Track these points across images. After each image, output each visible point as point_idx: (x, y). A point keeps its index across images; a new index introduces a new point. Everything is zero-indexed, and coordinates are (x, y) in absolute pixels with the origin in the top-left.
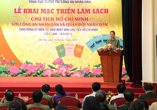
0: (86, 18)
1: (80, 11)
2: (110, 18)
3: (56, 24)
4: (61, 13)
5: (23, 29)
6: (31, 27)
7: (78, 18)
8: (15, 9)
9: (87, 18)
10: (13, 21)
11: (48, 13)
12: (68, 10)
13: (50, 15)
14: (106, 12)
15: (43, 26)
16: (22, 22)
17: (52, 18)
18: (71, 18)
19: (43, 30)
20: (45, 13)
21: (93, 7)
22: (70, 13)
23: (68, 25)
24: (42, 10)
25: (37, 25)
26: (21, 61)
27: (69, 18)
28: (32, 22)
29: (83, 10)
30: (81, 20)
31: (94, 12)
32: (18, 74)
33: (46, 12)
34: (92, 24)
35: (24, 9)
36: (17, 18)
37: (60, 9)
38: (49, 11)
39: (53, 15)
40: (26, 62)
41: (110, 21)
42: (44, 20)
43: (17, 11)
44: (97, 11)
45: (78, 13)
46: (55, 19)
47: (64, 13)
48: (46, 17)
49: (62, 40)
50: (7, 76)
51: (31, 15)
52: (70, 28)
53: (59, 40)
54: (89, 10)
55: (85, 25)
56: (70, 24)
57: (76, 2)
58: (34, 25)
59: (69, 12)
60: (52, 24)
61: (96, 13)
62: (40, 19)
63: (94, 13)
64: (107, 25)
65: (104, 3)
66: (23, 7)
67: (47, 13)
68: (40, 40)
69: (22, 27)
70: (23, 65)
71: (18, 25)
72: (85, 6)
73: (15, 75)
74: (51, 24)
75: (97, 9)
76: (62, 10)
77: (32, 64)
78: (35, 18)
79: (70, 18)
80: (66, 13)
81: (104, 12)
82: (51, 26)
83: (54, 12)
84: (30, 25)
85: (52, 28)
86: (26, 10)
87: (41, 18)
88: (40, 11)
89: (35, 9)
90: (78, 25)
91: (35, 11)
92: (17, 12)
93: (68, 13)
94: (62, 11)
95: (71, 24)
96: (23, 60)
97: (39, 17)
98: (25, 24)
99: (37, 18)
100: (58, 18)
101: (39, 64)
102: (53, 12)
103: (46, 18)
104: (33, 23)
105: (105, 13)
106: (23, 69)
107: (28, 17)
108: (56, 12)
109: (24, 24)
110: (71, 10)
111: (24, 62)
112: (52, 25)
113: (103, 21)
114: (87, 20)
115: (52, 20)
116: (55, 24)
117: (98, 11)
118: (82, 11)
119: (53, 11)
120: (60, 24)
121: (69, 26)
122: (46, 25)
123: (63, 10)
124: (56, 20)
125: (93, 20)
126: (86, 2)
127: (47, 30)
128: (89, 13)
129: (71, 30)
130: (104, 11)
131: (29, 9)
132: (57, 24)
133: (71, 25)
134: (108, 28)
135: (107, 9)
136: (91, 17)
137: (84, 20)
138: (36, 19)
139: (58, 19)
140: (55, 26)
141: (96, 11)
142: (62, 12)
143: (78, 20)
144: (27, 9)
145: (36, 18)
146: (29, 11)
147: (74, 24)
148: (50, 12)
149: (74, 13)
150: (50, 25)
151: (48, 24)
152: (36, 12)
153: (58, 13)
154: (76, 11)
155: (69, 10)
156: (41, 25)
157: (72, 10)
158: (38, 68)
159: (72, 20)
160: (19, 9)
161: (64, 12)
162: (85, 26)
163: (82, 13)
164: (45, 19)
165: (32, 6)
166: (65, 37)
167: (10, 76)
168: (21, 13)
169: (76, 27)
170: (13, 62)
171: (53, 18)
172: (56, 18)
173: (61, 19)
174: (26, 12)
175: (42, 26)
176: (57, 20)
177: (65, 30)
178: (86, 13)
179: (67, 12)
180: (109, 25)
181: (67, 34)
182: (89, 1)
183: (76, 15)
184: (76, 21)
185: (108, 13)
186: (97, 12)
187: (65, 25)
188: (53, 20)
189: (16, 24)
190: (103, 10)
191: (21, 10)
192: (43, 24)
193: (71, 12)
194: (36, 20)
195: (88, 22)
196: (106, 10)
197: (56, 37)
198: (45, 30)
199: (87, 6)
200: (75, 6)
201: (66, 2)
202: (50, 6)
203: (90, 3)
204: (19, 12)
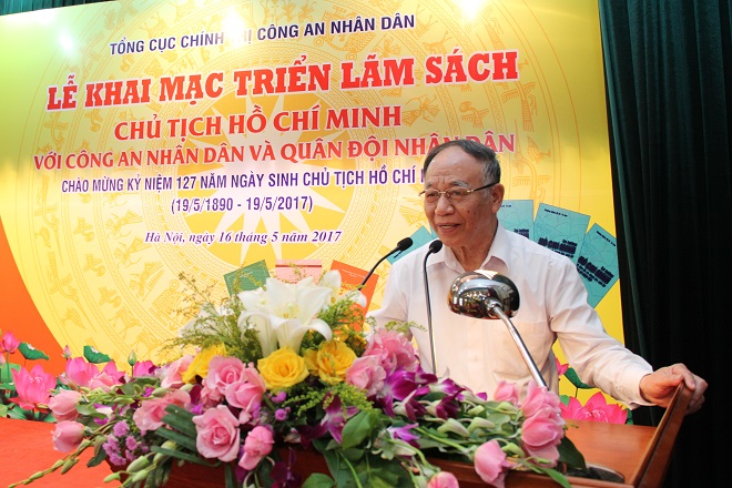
0: (392, 111)
1: (358, 72)
2: (529, 101)
3: (229, 152)
4: (258, 90)
5: (78, 186)
6: (114, 173)
7: (344, 113)
8: (52, 91)
9: (397, 109)
10: (39, 149)
11: (193, 99)
12: (293, 71)
13: (205, 106)
14: (505, 71)
15: (169, 162)
16: (76, 148)
17: (209, 119)
18: (310, 116)
19: (168, 183)
20: (179, 97)
21: (431, 47)
22: (302, 88)
23: (289, 152)
24: (165, 81)
25: (139, 162)
26: (63, 347)
27: (296, 114)
28: (119, 147)
29: (371, 66)
30: (364, 125)
31: (435, 76)
33: (185, 91)
34: (423, 140)
35: (90, 88)
36: (57, 132)
37: (253, 69)
38: (198, 88)
39: (215, 105)
40: (87, 350)
41: (528, 122)
42: (173, 134)
43: (60, 96)
44: (450, 71)
45: (347, 84)
46: (225, 125)
47: (270, 90)
48: (181, 118)
49: (257, 238)
50: (8, 416)
51: (118, 115)
52: (300, 168)
53: (242, 237)
54: (408, 63)
55: (381, 148)
56: (301, 146)
57: (336, 27)
58: (127, 164)
59: (299, 83)
60: (210, 153)
61: (448, 79)
62: (153, 132)
63: (437, 80)
64: (511, 147)
65: (492, 24)
66: (84, 78)
67: (189, 96)
68: (151, 237)
69: (76, 174)
70: (72, 368)
71: (59, 167)
72: (381, 45)
73: (37, 413)
74: (207, 150)
75: (451, 59)
76: (264, 77)
77: (111, 362)
78: (133, 124)
79: (301, 117)
80: (281, 88)
81: (492, 71)
82: (206, 161)
83: (220, 90)
84: (108, 162)
85: (207, 174)
86: (94, 90)
87: (158, 123)
88: (155, 89)
89: (136, 82)
90: (345, 150)
91: (135, 93)
92: (59, 102)
93: (293, 88)
94: (263, 80)
95: (309, 145)
96: (71, 339)
97: (151, 118)
98: (90, 157)
99: (142, 124)
100: (242, 118)
101: (144, 363)
102: (215, 90)
103: (184, 121)
104: (124, 154)
105: (498, 75)
106: (72, 387)
107: (102, 124)
108: (229, 86)
109: (83, 161)
110: (308, 73)
111: (77, 352)
112: (210, 156)
113: (489, 122)
114: (397, 123)
115: (209, 132)
116: (224, 149)
117: (455, 69)
118: (367, 72)
119: (216, 84)
120: (252, 148)
121: (297, 157)
122: (181, 158)
123: (269, 74)
124: (232, 131)
125: (431, 117)
126: (387, 24)
127: (185, 182)
128: (409, 80)
129: (309, 179)
130: (491, 66)
131: (109, 86)
132: (234, 149)
133: (304, 154)
134: (519, 163)
135: (512, 56)
136: (416, 105)
137: (376, 122)
138: (138, 130)
139: (238, 124)
140: (223, 159)
141: (444, 67)
142: (263, 86)
143: (346, 125)
144: (100, 86)
145: (137, 127)
146: (109, 94)
147: (325, 145)
148: (204, 90)
149: (325, 86)
150: (201, 157)
151: (189, 152)
152: (140, 95)
153: (242, 91)
154: (336, 75)
155: (299, 74)
156: (156, 162)
157: (314, 70)
159: (315, 127)
160: (67, 90)
161: (274, 83)
162: (385, 153)
163: (365, 84)
164: (179, 126)
165: (124, 68)
166: (271, 220)
167: (17, 414)
168: (73, 105)
169: (333, 166)
170: (30, 347)
171: (214, 122)
172: (232, 118)
173: (256, 123)
174: (94, 100)
175: (162, 163)
176: (237, 128)
177: (276, 179)
178: (388, 82)
179: (287, 83)
180: (522, 146)
181: (287, 203)
182: (406, 17)
183: (335, 97)
184: (334, 131)
185: (512, 74)
186: (454, 75)
187: (277, 152)
188: (213, 129)
189: (50, 162)
190: (485, 58)
191: (75, 91)
192: (169, 157)
193: (308, 83)
194: (137, 133)
195: (403, 132)
196: (505, 61)
197: (227, 220)
198: (175, 183)
199: (398, 45)
200: (329, 52)
201: (283, 32)
202: (205, 60)
203: (412, 25)
204: (68, 104)
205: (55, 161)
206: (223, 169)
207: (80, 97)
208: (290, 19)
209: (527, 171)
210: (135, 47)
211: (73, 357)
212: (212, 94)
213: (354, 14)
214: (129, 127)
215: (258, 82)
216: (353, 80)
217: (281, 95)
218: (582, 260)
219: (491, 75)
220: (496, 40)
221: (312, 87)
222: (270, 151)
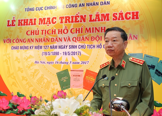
0: (103, 28)
1: (94, 17)
2: (142, 25)
4: (66, 22)
5: (16, 48)
6: (26, 45)
7: (90, 29)
8: (9, 21)
9: (105, 28)
10: (5, 37)
11: (48, 24)
12: (76, 17)
13: (51, 26)
14: (135, 17)
15: (41, 42)
16: (15, 37)
17: (52, 30)
18: (80, 29)
19: (41, 47)
20: (44, 24)
21: (114, 10)
22: (78, 21)
23: (74, 39)
24: (40, 19)
25: (33, 41)
26: (11, 92)
27: (76, 29)
28: (27, 37)
29: (97, 15)
30: (95, 32)
31: (115, 18)
32: (7, 110)
33: (46, 22)
35: (19, 21)
36: (10, 33)
37: (65, 16)
38: (49, 21)
39: (54, 26)
40: (18, 93)
41: (141, 31)
42: (42, 34)
44: (119, 17)
45: (91, 20)
46: (57, 32)
47: (69, 22)
48: (45, 29)
49: (66, 63)
51: (27, 28)
52: (78, 44)
53: (61, 63)
54: (108, 15)
55: (100, 38)
56: (78, 38)
57: (88, 5)
58: (30, 42)
59: (77, 20)
60: (53, 39)
61: (119, 19)
62: (37, 33)
63: (116, 20)
64: (136, 38)
65: (132, 3)
66: (18, 18)
67: (47, 23)
68: (36, 62)
69: (15, 45)
70: (14, 98)
71: (10, 43)
72: (100, 10)
73: (3, 111)
74: (52, 38)
75: (120, 14)
76: (68, 18)
77: (25, 97)
78: (31, 31)
79: (78, 29)
80: (72, 22)
81: (131, 17)
82: (52, 41)
83: (56, 22)
84: (24, 41)
85: (52, 45)
86: (20, 21)
87: (38, 31)
88: (37, 21)
89: (32, 19)
90: (90, 39)
91: (32, 22)
92: (11, 24)
93: (76, 21)
94: (67, 19)
95: (80, 37)
96: (14, 90)
97: (36, 29)
98: (19, 40)
99: (34, 31)
100: (61, 30)
101: (34, 97)
102: (54, 22)
103: (46, 30)
104: (29, 39)
105: (133, 18)
106: (14, 104)
107: (23, 31)
108: (58, 21)
109: (17, 41)
110: (80, 17)
111: (15, 94)
112: (53, 40)
115: (52, 34)
116: (56, 38)
117: (121, 16)
118: (96, 17)
119: (54, 20)
120: (64, 38)
121: (77, 41)
122: (45, 41)
124: (59, 33)
126: (102, 4)
127: (46, 47)
128: (108, 20)
129: (80, 47)
130: (131, 16)
131: (24, 20)
132: (59, 38)
133: (79, 40)
134: (139, 43)
135: (137, 13)
136: (110, 27)
137: (99, 31)
138: (33, 33)
139: (61, 31)
140: (56, 41)
141: (118, 16)
142: (67, 21)
143: (90, 32)
144: (22, 20)
145: (33, 32)
146: (24, 22)
147: (84, 37)
148: (51, 22)
149: (84, 21)
150: (50, 40)
151: (47, 39)
152: (33, 23)
153: (62, 22)
154: (88, 18)
155: (77, 18)
156: (38, 41)
157: (82, 16)
158: (32, 103)
159: (82, 32)
160: (13, 21)
161: (71, 20)
162: (101, 40)
163: (96, 21)
164: (44, 32)
165: (29, 15)
166: (69, 58)
168: (15, 25)
169: (87, 43)
170: (2, 92)
171: (54, 31)
172: (59, 30)
173: (66, 31)
174: (20, 24)
175: (40, 42)
176: (60, 32)
177: (71, 47)
178: (102, 20)
179: (74, 20)
180: (140, 38)
181: (74, 53)
182: (107, 2)
183: (87, 24)
184: (87, 34)
185: (137, 18)
186: (121, 18)
187: (71, 39)
188: (54, 33)
189: (8, 41)
190: (130, 13)
191: (15, 21)
192: (41, 40)
193: (80, 20)
194: (32, 34)
196: (135, 14)
197: (57, 58)
198: (43, 47)
199: (105, 9)
200: (86, 11)
201: (73, 6)
202: (51, 13)
203: (109, 4)
204: (13, 25)
205: (9, 41)
206: (56, 44)
207: (16, 23)
208: (75, 2)
209: (141, 45)
210: (32, 9)
211: (14, 95)
212: (53, 23)
213: (93, 1)
214: (30, 32)
215: (66, 20)
216: (92, 19)
217: (72, 23)
218: (157, 70)
219: (131, 18)
220: (133, 8)
221: (81, 21)
222: (69, 39)
